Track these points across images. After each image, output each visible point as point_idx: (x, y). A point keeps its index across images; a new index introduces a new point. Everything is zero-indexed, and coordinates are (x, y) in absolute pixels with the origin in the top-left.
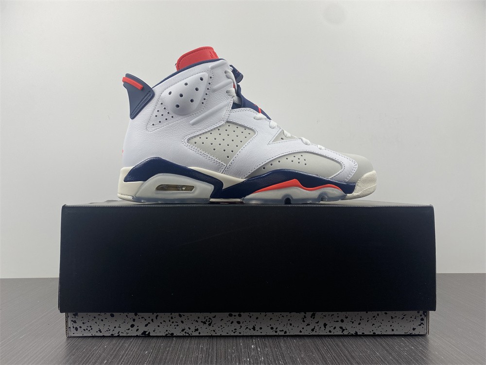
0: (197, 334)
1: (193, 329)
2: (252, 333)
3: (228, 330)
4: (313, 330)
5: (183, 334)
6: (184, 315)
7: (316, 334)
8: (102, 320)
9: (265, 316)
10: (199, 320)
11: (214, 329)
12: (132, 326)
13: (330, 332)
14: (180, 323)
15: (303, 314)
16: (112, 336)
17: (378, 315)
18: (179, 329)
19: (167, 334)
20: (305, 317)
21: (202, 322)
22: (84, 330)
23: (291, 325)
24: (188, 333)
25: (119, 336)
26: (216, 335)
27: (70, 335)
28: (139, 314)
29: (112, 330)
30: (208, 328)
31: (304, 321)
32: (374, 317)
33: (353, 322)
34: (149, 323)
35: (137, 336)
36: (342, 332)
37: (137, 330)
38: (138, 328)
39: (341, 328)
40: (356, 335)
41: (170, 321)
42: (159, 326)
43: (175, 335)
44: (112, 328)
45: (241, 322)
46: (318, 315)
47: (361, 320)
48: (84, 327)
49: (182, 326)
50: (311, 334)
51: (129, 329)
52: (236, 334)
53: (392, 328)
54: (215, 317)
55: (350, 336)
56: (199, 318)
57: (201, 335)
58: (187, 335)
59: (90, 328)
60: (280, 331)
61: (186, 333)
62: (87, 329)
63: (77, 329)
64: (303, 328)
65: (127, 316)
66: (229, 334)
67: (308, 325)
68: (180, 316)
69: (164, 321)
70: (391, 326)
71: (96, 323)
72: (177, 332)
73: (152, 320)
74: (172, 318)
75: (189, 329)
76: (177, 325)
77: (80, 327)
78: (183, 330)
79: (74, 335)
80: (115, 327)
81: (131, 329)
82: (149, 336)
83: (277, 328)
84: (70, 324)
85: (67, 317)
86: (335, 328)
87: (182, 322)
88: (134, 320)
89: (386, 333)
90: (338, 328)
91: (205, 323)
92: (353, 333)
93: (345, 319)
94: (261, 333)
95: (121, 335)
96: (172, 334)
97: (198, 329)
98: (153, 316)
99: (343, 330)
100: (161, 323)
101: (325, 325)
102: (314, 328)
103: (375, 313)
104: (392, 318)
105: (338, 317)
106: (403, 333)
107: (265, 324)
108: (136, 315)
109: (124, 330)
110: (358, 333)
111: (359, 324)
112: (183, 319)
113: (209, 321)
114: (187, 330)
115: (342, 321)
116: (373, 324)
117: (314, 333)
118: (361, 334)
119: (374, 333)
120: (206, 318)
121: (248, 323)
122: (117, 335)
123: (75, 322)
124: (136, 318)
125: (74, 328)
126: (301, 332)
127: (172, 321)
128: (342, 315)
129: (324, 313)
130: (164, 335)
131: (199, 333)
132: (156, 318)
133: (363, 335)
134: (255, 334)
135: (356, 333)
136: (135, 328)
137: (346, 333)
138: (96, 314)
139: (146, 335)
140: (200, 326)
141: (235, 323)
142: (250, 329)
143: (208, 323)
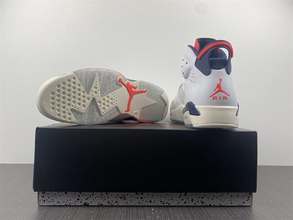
0: (116, 204)
1: (114, 202)
2: (150, 204)
3: (135, 202)
4: (185, 203)
5: (108, 204)
6: (109, 194)
8: (60, 196)
9: (157, 194)
10: (118, 197)
11: (126, 201)
12: (78, 199)
13: (195, 204)
14: (106, 198)
15: (180, 193)
16: (66, 205)
17: (223, 194)
18: (106, 201)
19: (99, 205)
20: (181, 195)
21: (120, 197)
23: (172, 199)
24: (111, 204)
25: (70, 205)
26: (128, 205)
27: (40, 205)
28: (82, 193)
29: (65, 202)
30: (123, 201)
31: (180, 198)
32: (221, 195)
33: (208, 199)
34: (88, 198)
35: (81, 206)
36: (202, 204)
37: (81, 202)
38: (81, 201)
39: (202, 202)
40: (210, 206)
41: (100, 197)
42: (94, 200)
43: (103, 205)
44: (66, 201)
45: (143, 198)
47: (213, 197)
48: (49, 200)
49: (108, 200)
50: (184, 205)
52: (140, 205)
53: (231, 202)
54: (127, 195)
55: (206, 206)
56: (118, 195)
57: (119, 205)
58: (111, 205)
59: (52, 201)
61: (110, 204)
63: (44, 201)
64: (179, 202)
65: (75, 193)
66: (136, 205)
67: (183, 200)
68: (107, 194)
69: (97, 197)
70: (231, 201)
71: (56, 197)
72: (105, 203)
73: (90, 196)
74: (102, 195)
75: (112, 201)
76: (105, 199)
78: (108, 202)
80: (68, 200)
81: (77, 201)
82: (88, 205)
83: (164, 202)
86: (198, 202)
87: (108, 197)
88: (79, 196)
89: (227, 205)
90: (200, 202)
91: (121, 198)
92: (209, 205)
93: (204, 197)
95: (71, 205)
96: (102, 204)
97: (117, 202)
98: (91, 194)
99: (203, 203)
100: (95, 198)
101: (192, 200)
102: (186, 202)
103: (222, 194)
104: (231, 196)
105: (200, 195)
106: (238, 205)
107: (157, 199)
108: (80, 193)
109: (73, 202)
110: (212, 205)
111: (212, 199)
112: (108, 195)
113: (124, 197)
114: (111, 202)
115: (202, 198)
116: (220, 200)
117: (186, 205)
118: (213, 205)
119: (221, 205)
120: (123, 195)
121: (147, 198)
122: (69, 205)
123: (43, 197)
124: (81, 195)
125: (43, 200)
126: (178, 204)
127: (102, 197)
128: (202, 194)
129: (192, 193)
130: (97, 205)
131: (118, 204)
132: (93, 195)
133: (214, 206)
135: (210, 204)
136: (80, 201)
137: (204, 204)
138: (56, 193)
139: (86, 205)
140: (118, 200)
141: (139, 198)
142: (148, 202)
143: (123, 198)
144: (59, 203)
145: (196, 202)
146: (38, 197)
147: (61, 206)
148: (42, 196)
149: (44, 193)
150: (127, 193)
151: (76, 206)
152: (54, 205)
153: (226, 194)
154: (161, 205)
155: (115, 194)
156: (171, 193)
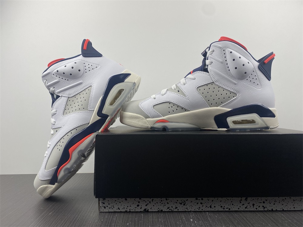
0: (176, 210)
1: (174, 207)
2: (210, 209)
3: (195, 208)
4: (246, 208)
5: (168, 210)
6: (169, 199)
7: (248, 210)
8: (120, 202)
9: (217, 199)
10: (178, 202)
11: (186, 207)
12: (138, 206)
13: (256, 209)
14: (166, 204)
15: (240, 198)
16: (126, 212)
17: (285, 199)
18: (166, 207)
19: (159, 211)
20: (241, 200)
21: (179, 203)
22: (110, 208)
23: (233, 204)
24: (171, 210)
25: (130, 212)
26: (187, 211)
27: (101, 211)
28: (142, 199)
29: (126, 208)
30: (183, 207)
31: (240, 203)
32: (283, 200)
33: (270, 203)
34: (148, 204)
36: (264, 209)
37: (141, 208)
38: (141, 207)
39: (263, 206)
40: (272, 210)
41: (160, 203)
42: (154, 206)
43: (163, 211)
44: (126, 207)
45: (203, 203)
46: (249, 199)
47: (275, 202)
48: (109, 206)
49: (167, 206)
50: (245, 210)
51: (136, 208)
52: (200, 210)
53: (294, 206)
54: (187, 200)
55: (268, 211)
56: (178, 201)
57: (179, 211)
58: (171, 211)
59: (112, 207)
60: (226, 208)
61: (170, 209)
62: (111, 208)
63: (105, 208)
64: (240, 207)
65: (135, 200)
66: (196, 210)
67: (243, 205)
68: (167, 200)
69: (157, 203)
70: (293, 205)
71: (116, 204)
72: (165, 209)
73: (150, 202)
74: (162, 201)
75: (172, 207)
76: (165, 205)
77: (107, 206)
78: (168, 208)
79: (103, 211)
80: (128, 207)
81: (137, 207)
82: (148, 211)
84: (101, 205)
85: (99, 200)
86: (259, 207)
87: (168, 203)
88: (139, 202)
91: (181, 204)
92: (270, 209)
93: (265, 201)
94: (215, 209)
95: (131, 211)
96: (162, 210)
97: (177, 207)
98: (150, 200)
99: (264, 208)
100: (155, 204)
101: (253, 205)
104: (294, 200)
105: (261, 200)
108: (140, 199)
109: (133, 208)
110: (274, 210)
111: (274, 204)
112: (168, 201)
113: (184, 203)
114: (171, 208)
115: (264, 202)
116: (283, 204)
117: (247, 210)
118: (275, 210)
119: (283, 210)
120: (182, 201)
122: (129, 211)
123: (104, 203)
124: (140, 201)
125: (103, 207)
126: (239, 209)
127: (161, 202)
128: (264, 199)
129: (253, 198)
130: (157, 211)
131: (178, 210)
132: (152, 201)
133: (276, 211)
134: (211, 210)
135: (272, 209)
136: (140, 207)
137: (266, 209)
138: (116, 199)
139: (146, 211)
140: (178, 205)
142: (208, 207)
143: (183, 204)
144: (119, 209)
145: (257, 207)
146: (99, 203)
147: (121, 212)
148: (102, 203)
149: (104, 199)
150: (186, 199)
151: (136, 212)
152: (115, 211)
153: (288, 198)
154: (221, 210)
155: (175, 199)
156: (231, 198)
